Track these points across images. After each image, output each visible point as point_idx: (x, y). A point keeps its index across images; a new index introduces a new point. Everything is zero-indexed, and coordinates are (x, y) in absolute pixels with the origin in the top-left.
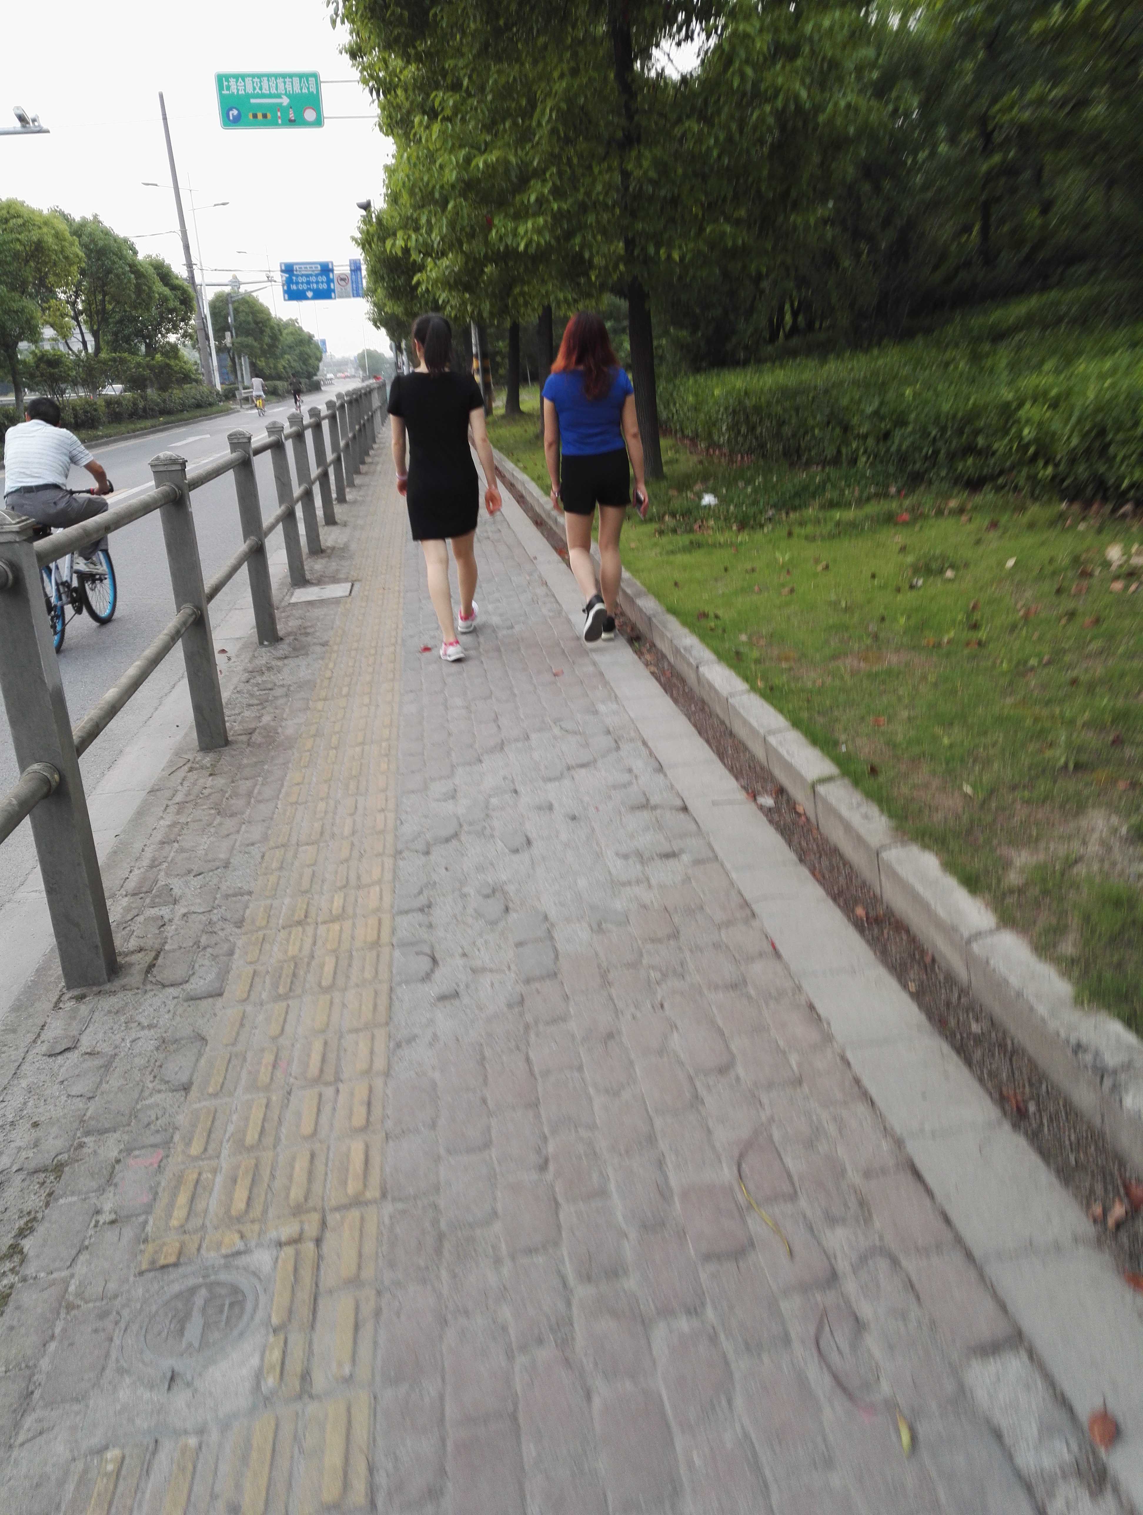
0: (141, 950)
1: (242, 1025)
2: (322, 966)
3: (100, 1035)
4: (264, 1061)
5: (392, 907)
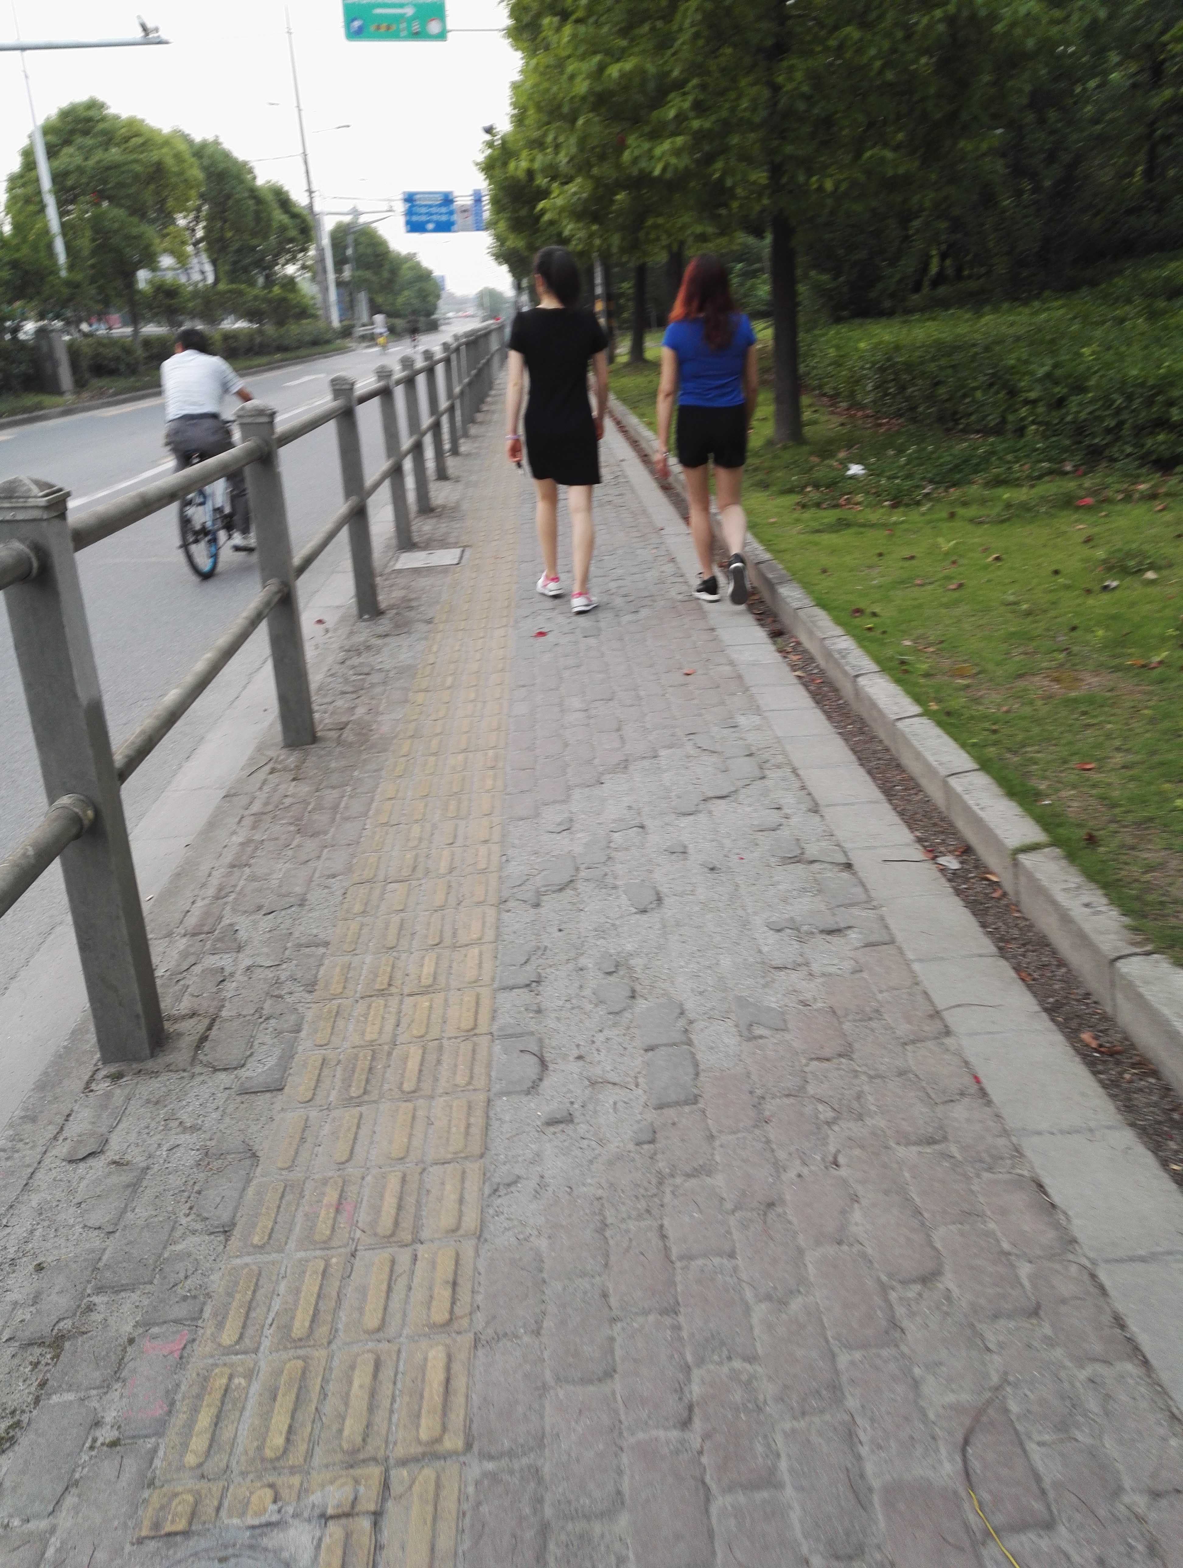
0: (193, 1015)
1: (303, 1140)
2: (406, 1058)
3: (132, 1137)
4: (325, 1201)
5: (493, 979)
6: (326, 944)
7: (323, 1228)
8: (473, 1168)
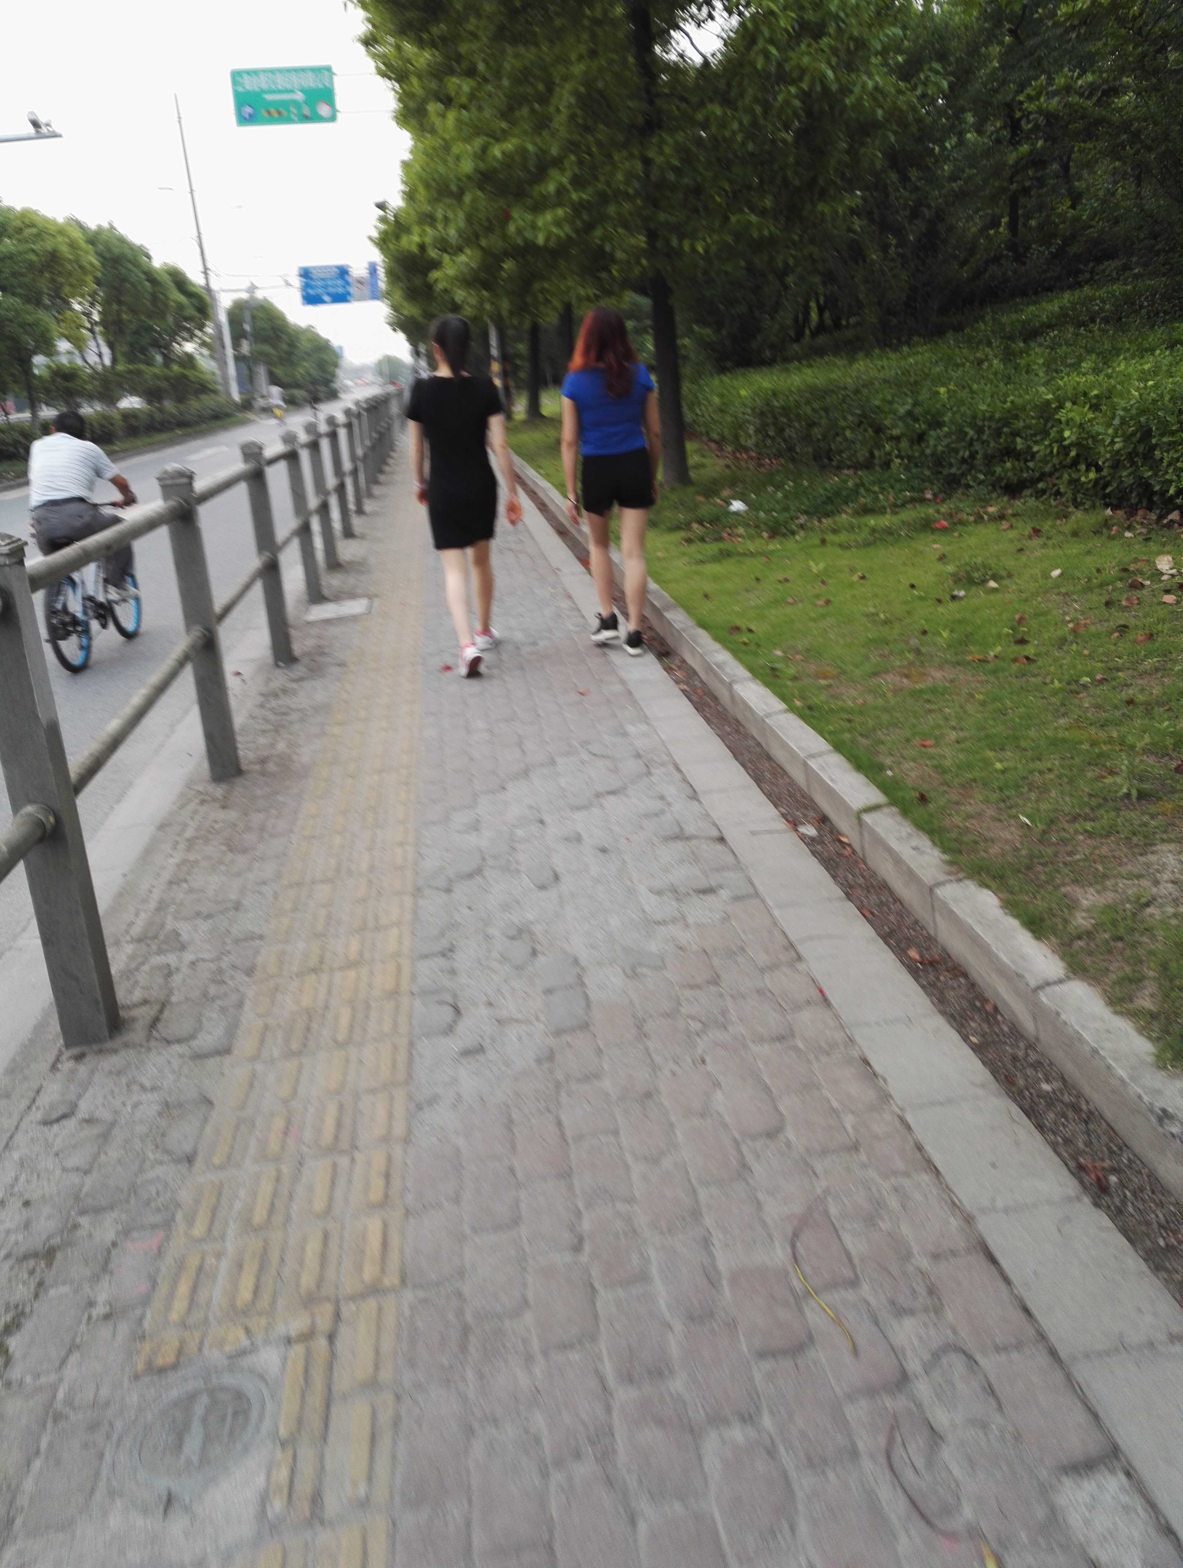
0: (145, 1003)
1: (251, 1085)
2: (337, 1018)
3: (100, 1100)
4: (275, 1128)
5: (412, 951)
7: (274, 1146)
8: (400, 1092)
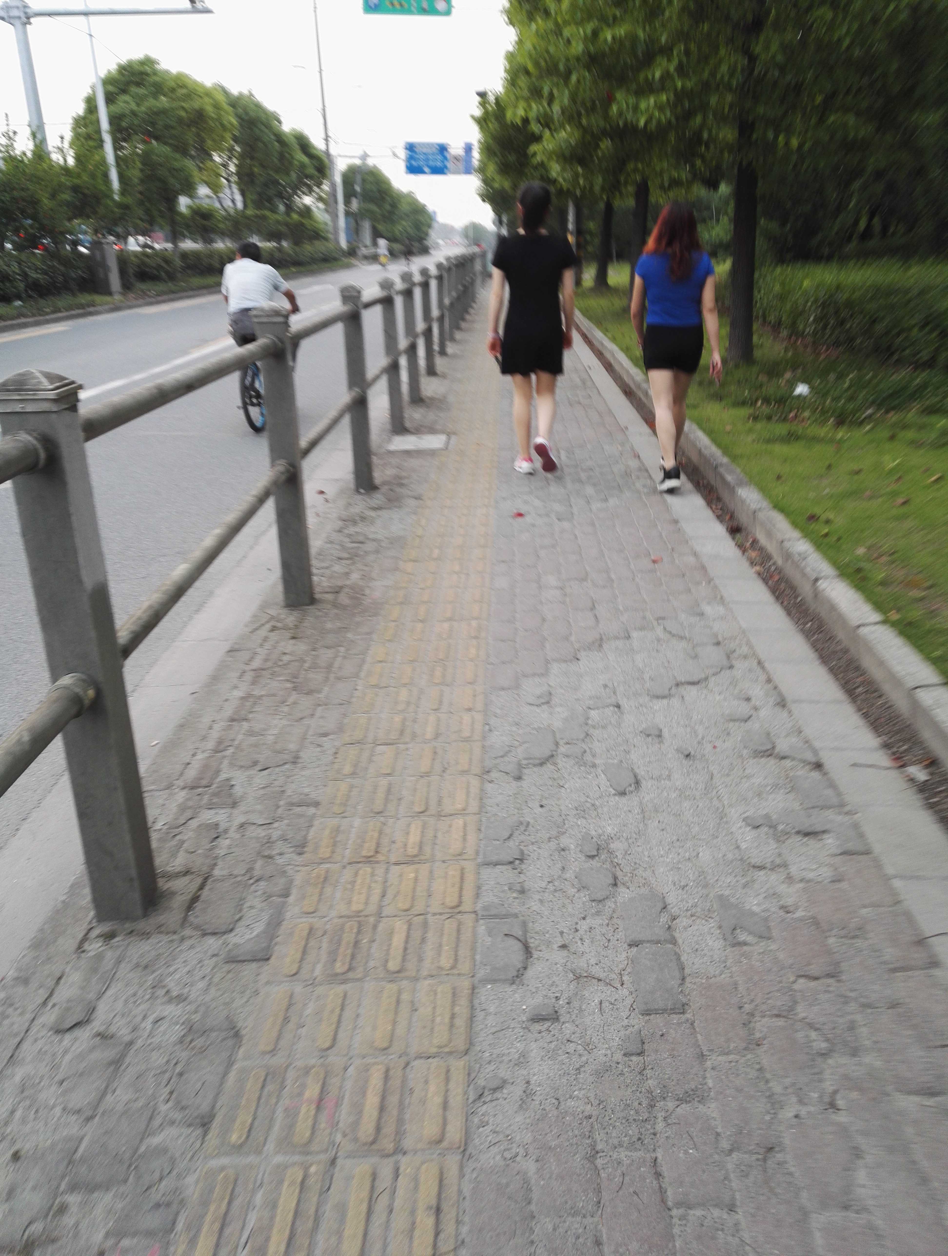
0: (187, 873)
1: (286, 1018)
2: (391, 933)
3: (120, 1005)
4: (307, 1094)
5: (477, 853)
6: (317, 804)
7: (303, 1128)
8: (458, 1065)
